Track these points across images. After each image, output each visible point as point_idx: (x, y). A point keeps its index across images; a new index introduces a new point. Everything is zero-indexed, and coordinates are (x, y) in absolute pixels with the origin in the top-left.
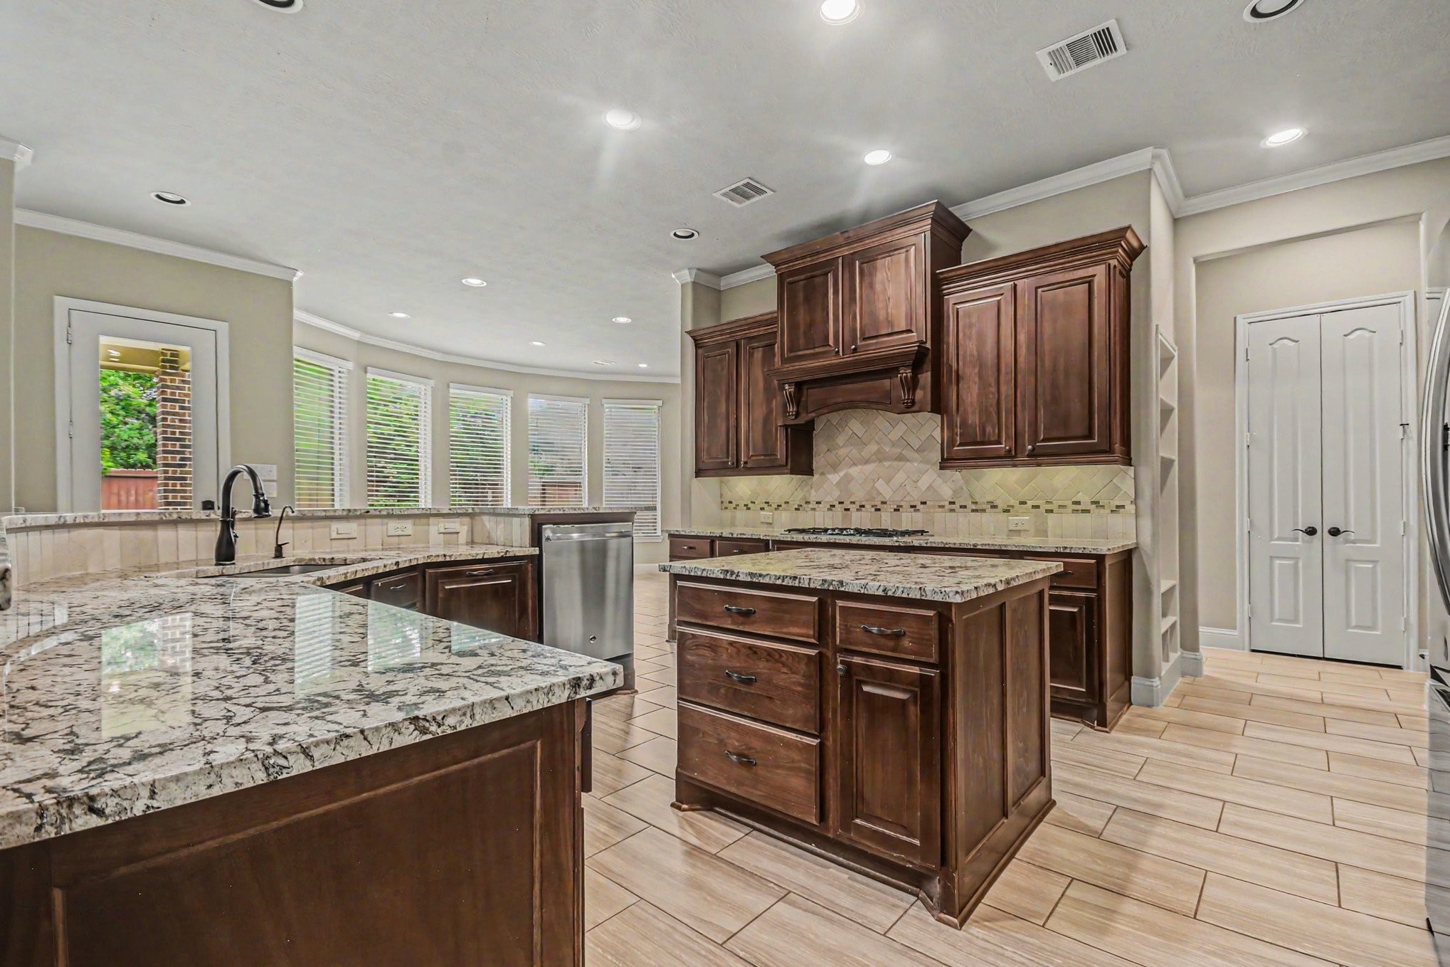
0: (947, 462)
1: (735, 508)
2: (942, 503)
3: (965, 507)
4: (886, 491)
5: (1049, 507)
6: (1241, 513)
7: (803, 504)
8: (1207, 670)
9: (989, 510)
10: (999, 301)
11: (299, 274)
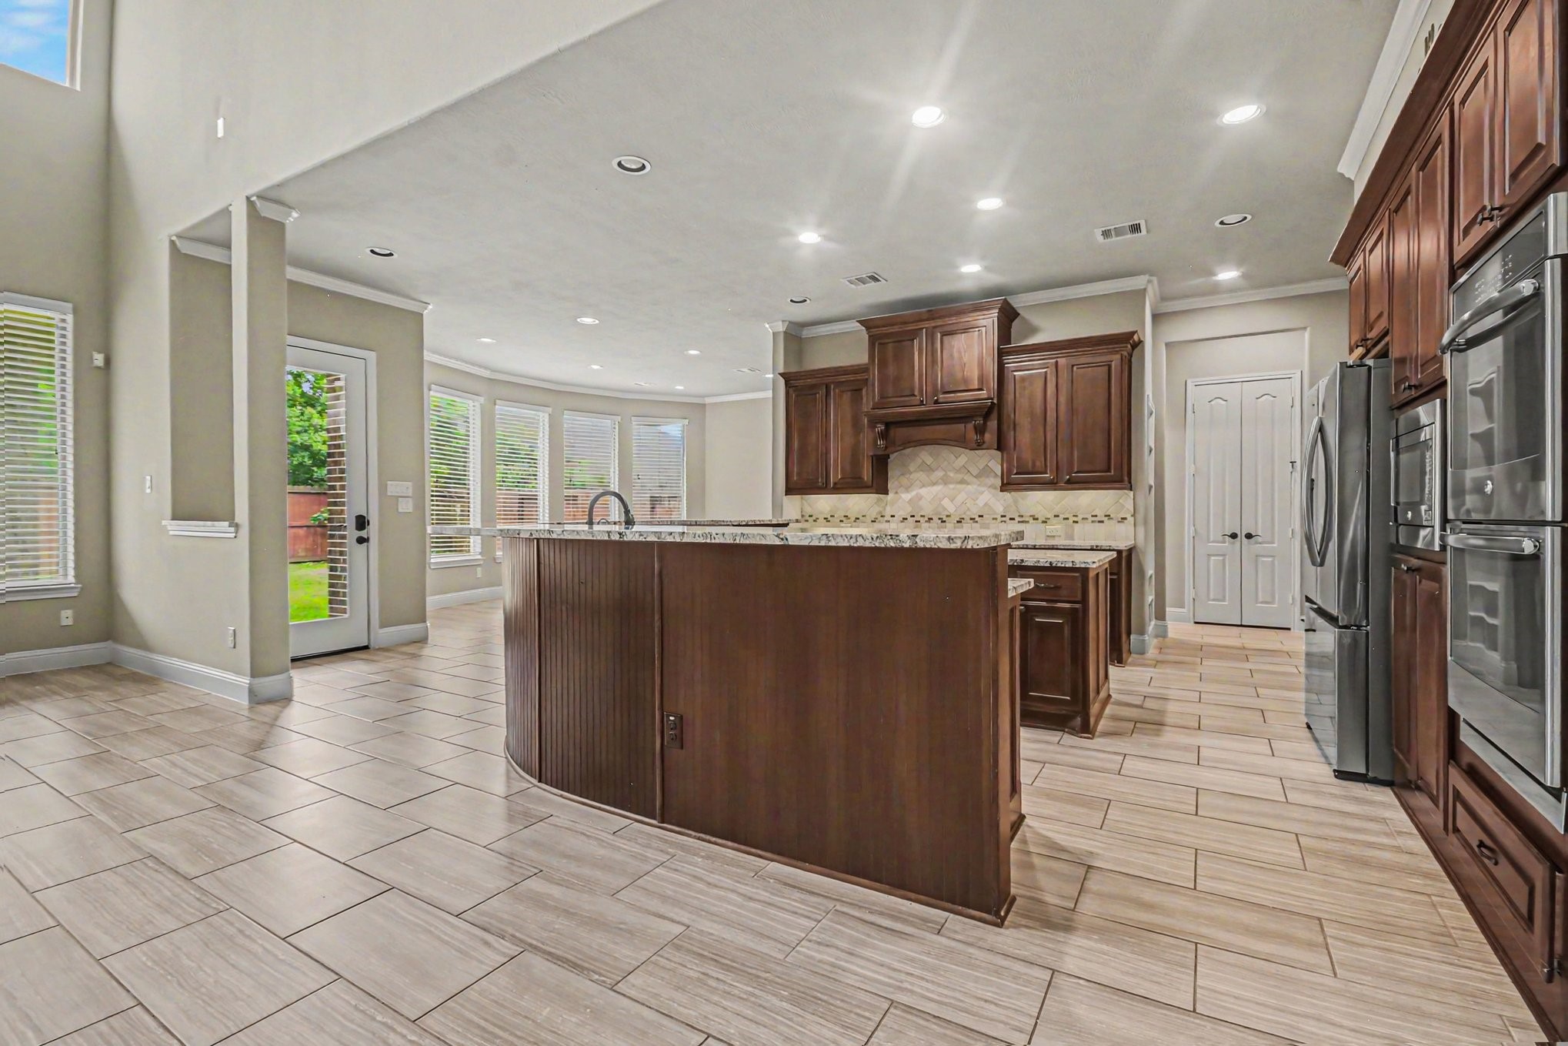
0: (1007, 485)
1: (814, 521)
2: (995, 516)
3: (1014, 519)
4: (950, 507)
5: (1075, 519)
6: (1189, 525)
7: (879, 517)
8: (1171, 634)
9: (1031, 521)
10: (1046, 372)
11: (430, 307)
